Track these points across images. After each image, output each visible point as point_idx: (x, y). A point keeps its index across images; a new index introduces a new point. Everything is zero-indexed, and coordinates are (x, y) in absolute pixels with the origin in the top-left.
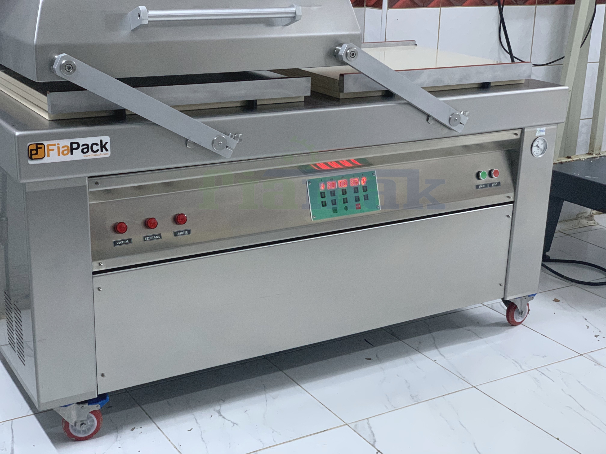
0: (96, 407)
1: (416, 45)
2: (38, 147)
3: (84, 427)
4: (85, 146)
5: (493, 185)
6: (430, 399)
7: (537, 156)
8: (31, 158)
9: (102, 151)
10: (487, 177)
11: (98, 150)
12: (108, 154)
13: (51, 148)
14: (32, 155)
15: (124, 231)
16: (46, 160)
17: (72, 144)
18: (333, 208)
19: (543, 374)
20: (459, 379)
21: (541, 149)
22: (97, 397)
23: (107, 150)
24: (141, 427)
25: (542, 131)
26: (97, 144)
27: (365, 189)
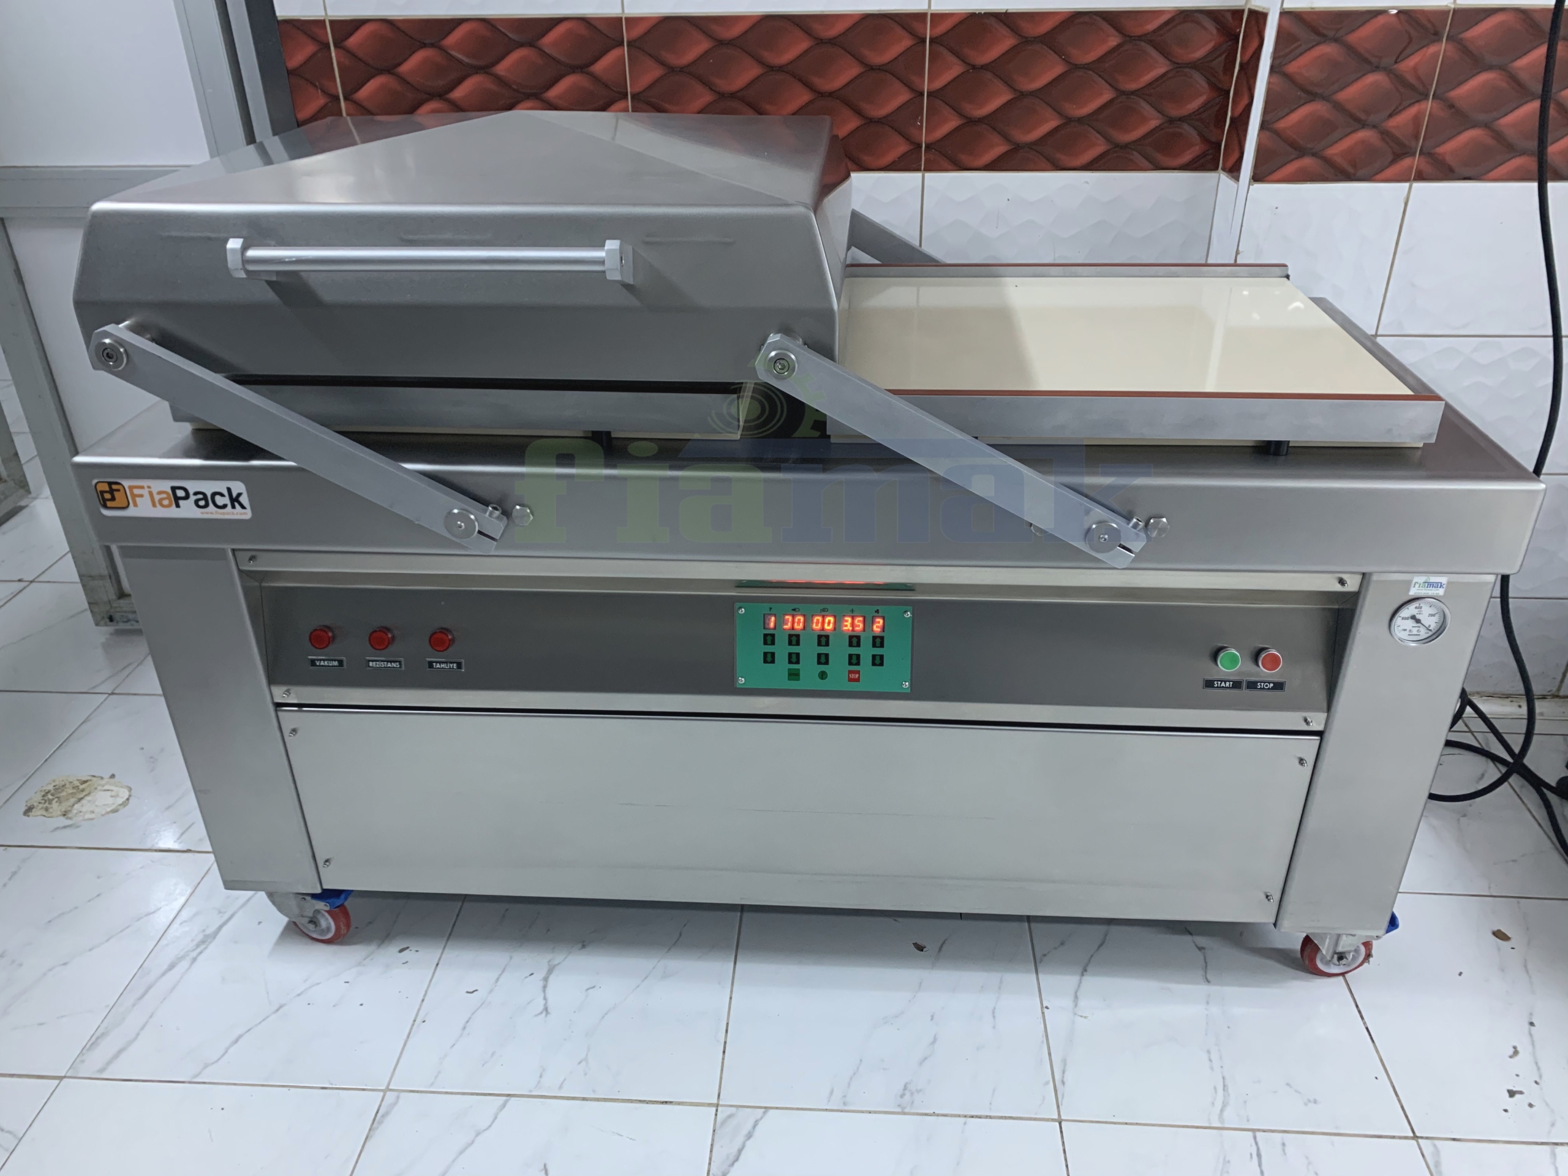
1: (1288, 277)
2: (113, 489)
4: (200, 496)
5: (1260, 685)
8: (105, 506)
9: (233, 507)
11: (225, 506)
12: (246, 514)
13: (136, 491)
14: (104, 500)
15: (322, 647)
16: (133, 512)
17: (174, 489)
18: (789, 670)
19: (1259, 1156)
21: (1427, 628)
22: (322, 891)
23: (243, 507)
26: (222, 495)
27: (878, 641)
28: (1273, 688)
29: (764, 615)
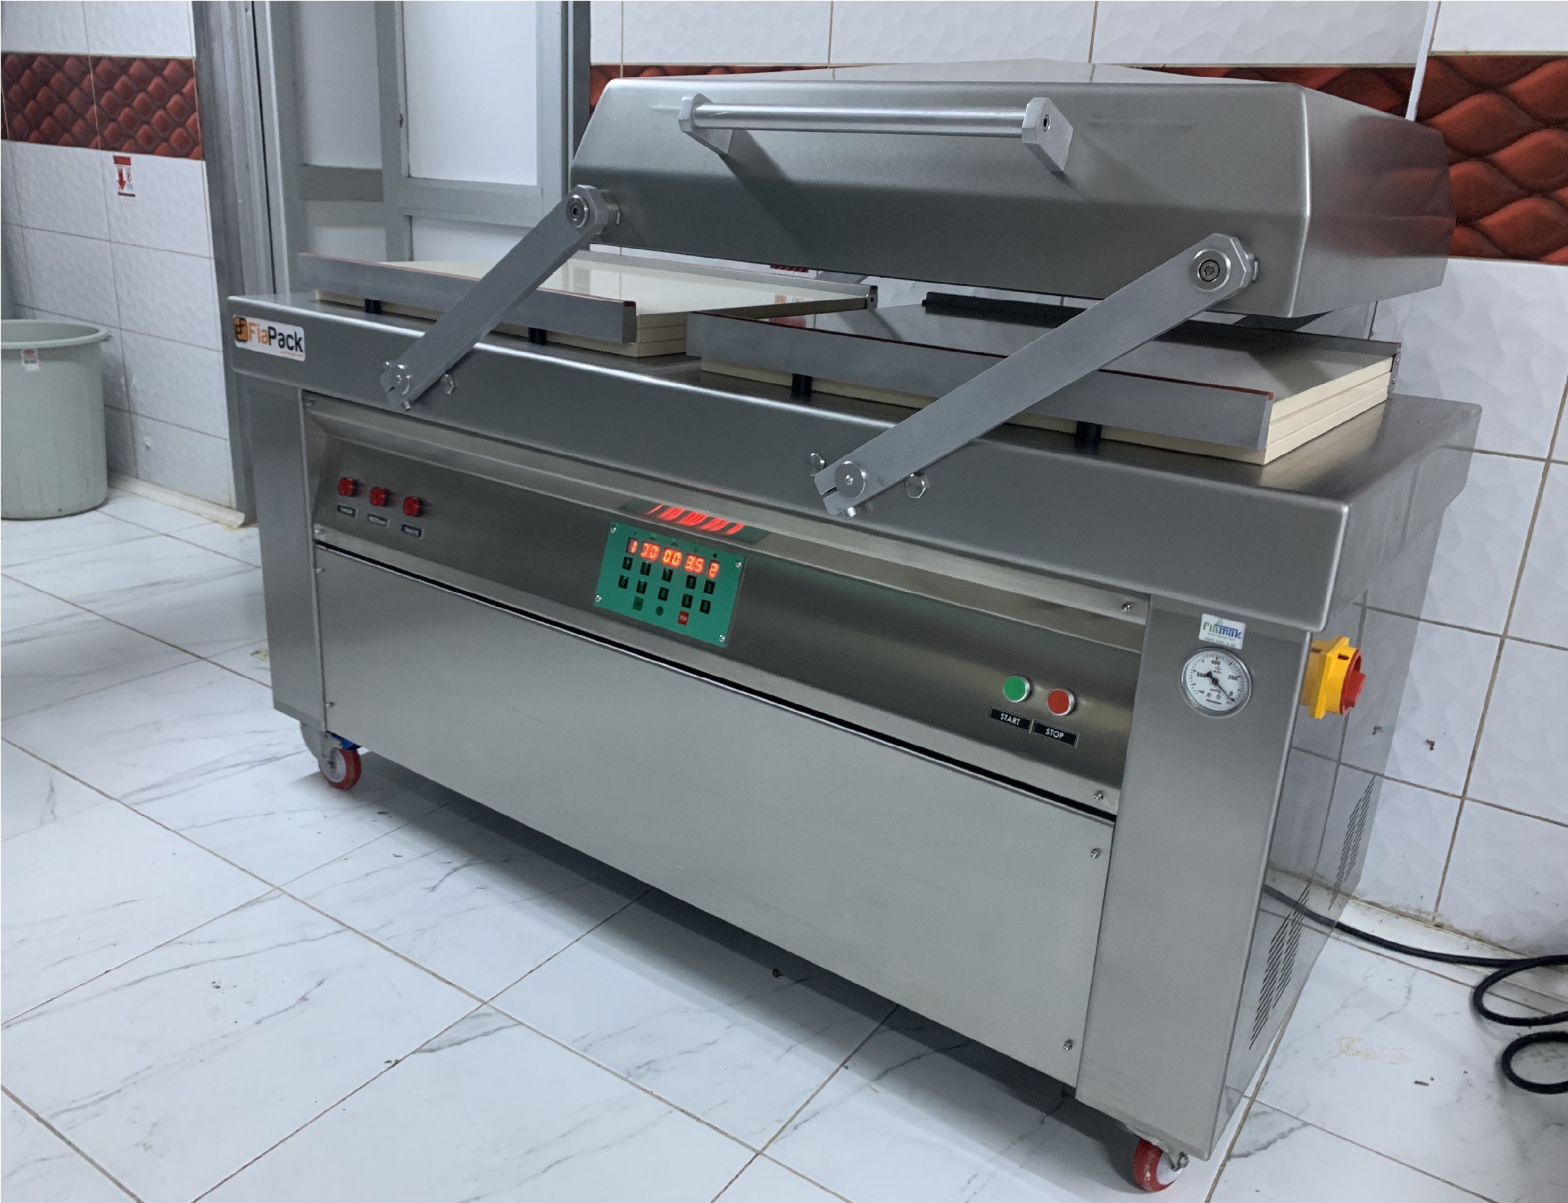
5: (1048, 732)
9: (296, 349)
11: (292, 347)
12: (303, 356)
15: (349, 494)
16: (251, 346)
18: (636, 597)
21: (1228, 694)
23: (301, 350)
27: (710, 586)
28: (1063, 740)
29: (629, 538)
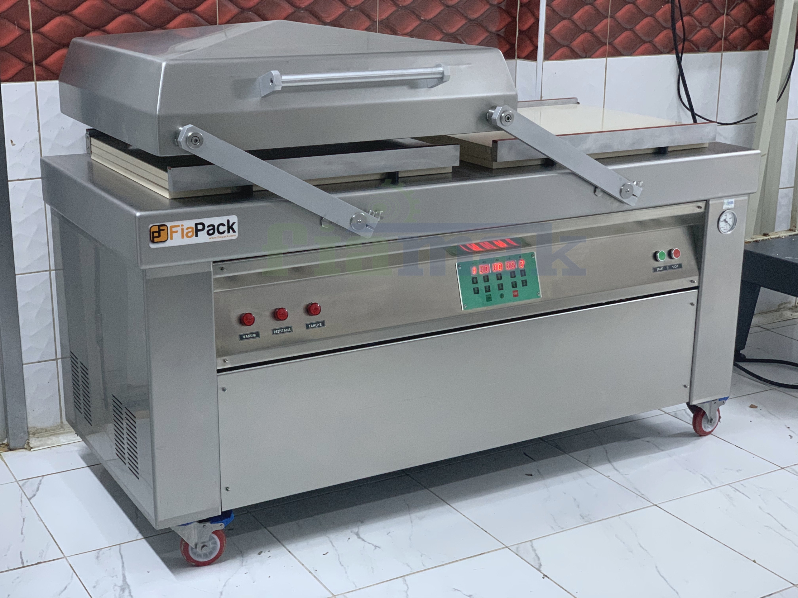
0: (219, 526)
1: (578, 103)
2: (161, 229)
3: (205, 550)
4: (211, 227)
5: (674, 267)
6: (603, 519)
7: (725, 233)
8: (153, 242)
9: (229, 232)
10: (667, 259)
11: (224, 232)
12: (235, 235)
13: (174, 229)
14: (154, 237)
15: (251, 323)
16: (169, 244)
17: (196, 225)
18: (486, 295)
19: (737, 490)
20: (637, 497)
21: (729, 224)
22: (220, 514)
23: (234, 231)
24: (269, 551)
25: (730, 203)
26: (224, 225)
27: (523, 273)
28: (678, 267)
